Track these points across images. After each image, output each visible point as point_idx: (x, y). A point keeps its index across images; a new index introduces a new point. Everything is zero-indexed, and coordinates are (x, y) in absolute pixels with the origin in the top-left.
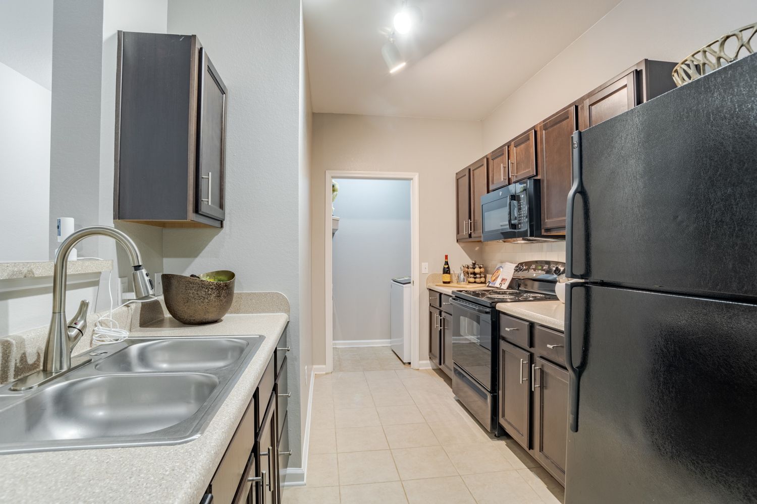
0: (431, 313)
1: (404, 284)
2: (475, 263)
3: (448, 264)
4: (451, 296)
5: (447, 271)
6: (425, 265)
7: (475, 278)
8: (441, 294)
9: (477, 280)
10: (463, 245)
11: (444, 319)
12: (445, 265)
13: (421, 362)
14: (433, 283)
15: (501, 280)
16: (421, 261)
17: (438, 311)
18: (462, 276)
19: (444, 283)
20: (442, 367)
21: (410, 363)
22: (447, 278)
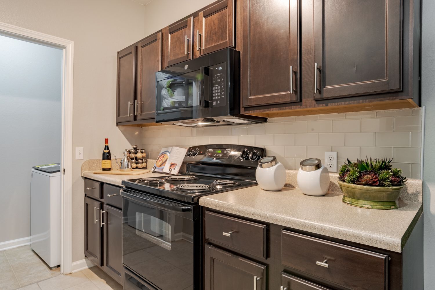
0: (87, 205)
1: (51, 173)
2: (136, 148)
3: (108, 149)
4: (120, 187)
5: (107, 156)
6: (80, 150)
7: (137, 163)
8: (102, 184)
9: (140, 165)
10: (123, 128)
11: (107, 213)
12: (105, 149)
13: (75, 263)
14: (89, 170)
15: (169, 165)
16: (75, 145)
17: (97, 204)
18: (126, 162)
19: (104, 170)
20: (105, 268)
21: (59, 266)
22: (107, 164)
